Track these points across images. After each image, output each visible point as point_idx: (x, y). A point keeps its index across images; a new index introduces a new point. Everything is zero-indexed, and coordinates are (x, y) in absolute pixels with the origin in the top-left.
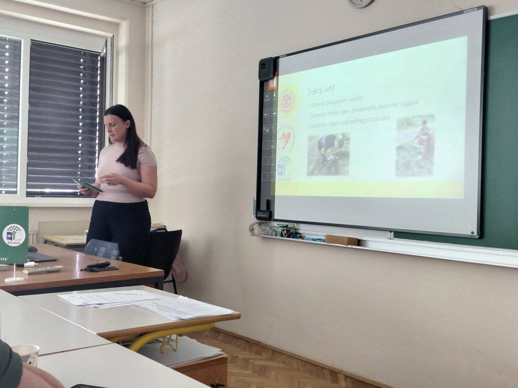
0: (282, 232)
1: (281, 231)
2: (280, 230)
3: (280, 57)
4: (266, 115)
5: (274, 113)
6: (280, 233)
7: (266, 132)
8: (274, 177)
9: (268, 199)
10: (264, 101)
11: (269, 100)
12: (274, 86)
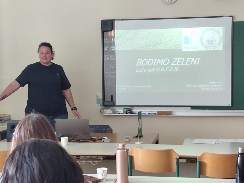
3: (116, 20)
4: (107, 50)
5: (113, 50)
6: (126, 112)
7: (106, 59)
8: (114, 83)
9: (112, 95)
10: (105, 42)
11: (108, 42)
12: (112, 35)
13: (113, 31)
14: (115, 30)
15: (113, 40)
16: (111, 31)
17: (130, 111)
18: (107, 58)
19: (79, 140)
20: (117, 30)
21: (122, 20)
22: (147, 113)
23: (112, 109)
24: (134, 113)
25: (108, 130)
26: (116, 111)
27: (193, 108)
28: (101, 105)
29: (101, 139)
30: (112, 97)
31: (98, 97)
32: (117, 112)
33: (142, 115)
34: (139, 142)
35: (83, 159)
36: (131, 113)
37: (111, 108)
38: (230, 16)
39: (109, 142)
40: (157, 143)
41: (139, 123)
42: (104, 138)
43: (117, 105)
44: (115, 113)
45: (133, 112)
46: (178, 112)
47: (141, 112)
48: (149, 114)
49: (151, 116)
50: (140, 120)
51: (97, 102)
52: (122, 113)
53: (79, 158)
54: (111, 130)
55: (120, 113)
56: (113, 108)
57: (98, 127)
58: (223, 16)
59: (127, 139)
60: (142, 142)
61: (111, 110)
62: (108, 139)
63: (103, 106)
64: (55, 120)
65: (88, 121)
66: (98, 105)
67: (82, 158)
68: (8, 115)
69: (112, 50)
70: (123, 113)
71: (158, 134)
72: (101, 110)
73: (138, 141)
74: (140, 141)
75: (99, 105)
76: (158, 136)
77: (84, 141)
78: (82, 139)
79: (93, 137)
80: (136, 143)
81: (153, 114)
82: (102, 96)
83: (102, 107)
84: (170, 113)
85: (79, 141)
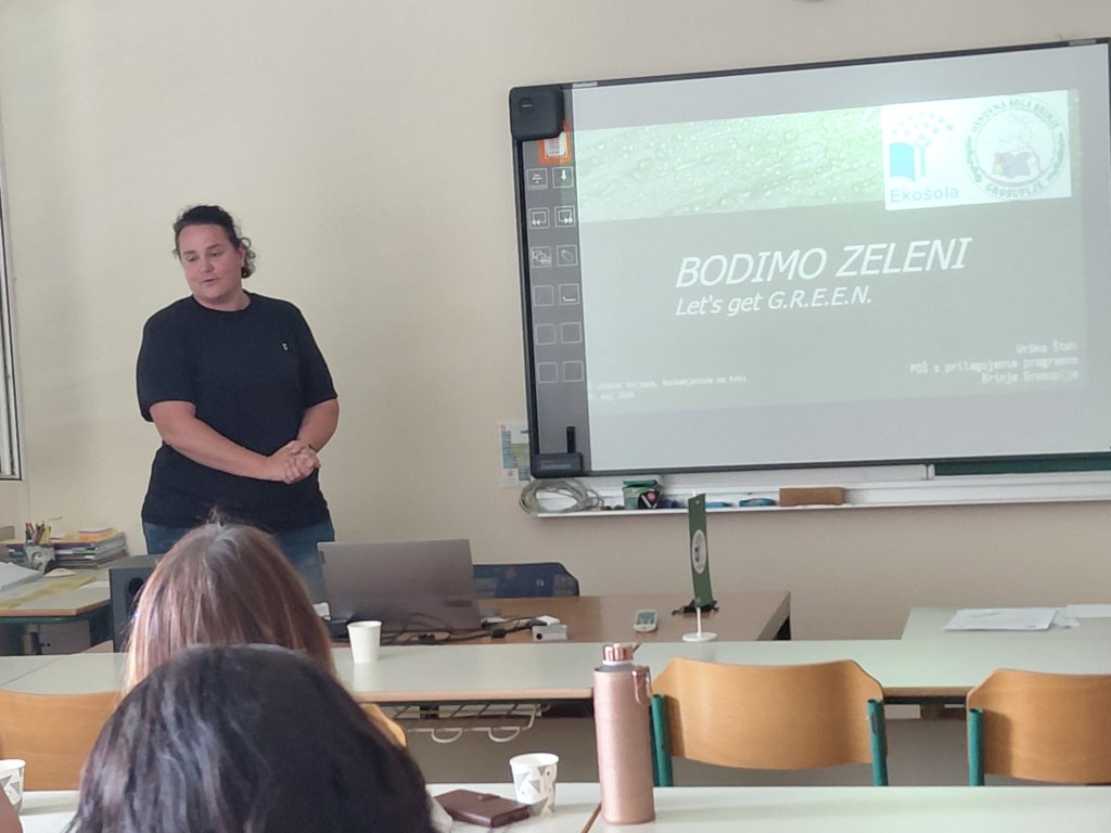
0: (640, 499)
1: (638, 495)
2: (635, 493)
3: (574, 86)
4: (538, 222)
5: (566, 221)
6: (636, 501)
7: (540, 263)
8: (579, 372)
9: (571, 425)
10: (528, 188)
11: (545, 187)
12: (562, 154)
13: (563, 136)
14: (573, 130)
15: (564, 177)
16: (556, 135)
17: (656, 493)
18: (540, 258)
19: (429, 634)
20: (581, 132)
21: (601, 83)
22: (735, 500)
23: (573, 489)
24: (675, 505)
25: (557, 583)
26: (592, 498)
27: (947, 467)
28: (526, 473)
29: (529, 627)
30: (571, 433)
31: (509, 436)
32: (595, 502)
33: (708, 510)
34: (699, 634)
35: (451, 718)
36: (661, 502)
37: (572, 483)
38: (1100, 41)
39: (564, 636)
40: (784, 633)
41: (694, 546)
42: (544, 619)
43: (594, 469)
44: (588, 508)
45: (672, 499)
46: (876, 491)
47: (702, 497)
48: (743, 503)
49: (753, 512)
50: (699, 532)
51: (504, 461)
52: (622, 504)
53: (435, 717)
54: (571, 584)
55: (613, 505)
56: (580, 483)
57: (510, 574)
58: (1065, 39)
59: (646, 623)
60: (713, 635)
61: (568, 493)
62: (562, 623)
63: (532, 479)
64: (320, 549)
65: (464, 546)
66: (511, 474)
67: (447, 712)
68: (114, 535)
69: (564, 224)
70: (625, 503)
71: (788, 597)
72: (523, 495)
73: (697, 631)
74: (703, 631)
75: (516, 471)
76: (786, 603)
77: (453, 637)
78: (442, 627)
79: (491, 620)
80: (685, 638)
81: (761, 505)
82: (525, 432)
83: (527, 482)
84: (842, 495)
85: (432, 636)
